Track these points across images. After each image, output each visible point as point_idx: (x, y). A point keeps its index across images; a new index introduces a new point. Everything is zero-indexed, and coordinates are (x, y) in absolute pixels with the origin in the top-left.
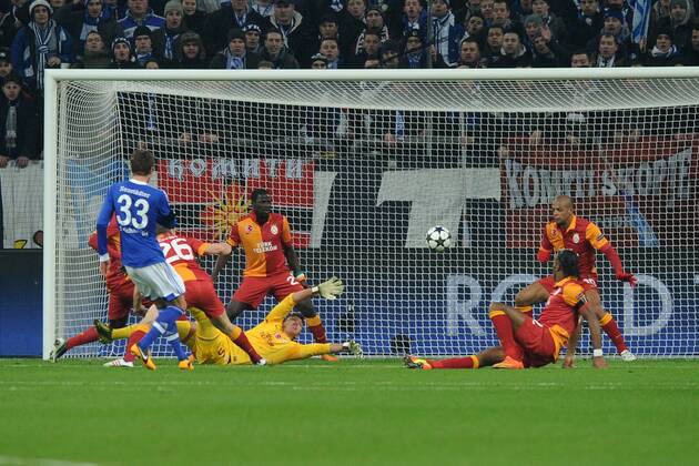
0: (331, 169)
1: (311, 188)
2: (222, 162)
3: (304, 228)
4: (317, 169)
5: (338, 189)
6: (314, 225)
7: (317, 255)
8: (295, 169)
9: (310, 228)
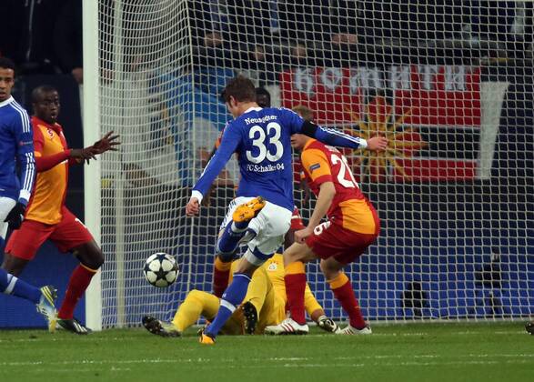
0: (502, 79)
1: (477, 104)
2: (363, 72)
3: (469, 156)
4: (485, 79)
5: (511, 105)
6: (483, 150)
7: (487, 190)
8: (455, 79)
9: (476, 155)
